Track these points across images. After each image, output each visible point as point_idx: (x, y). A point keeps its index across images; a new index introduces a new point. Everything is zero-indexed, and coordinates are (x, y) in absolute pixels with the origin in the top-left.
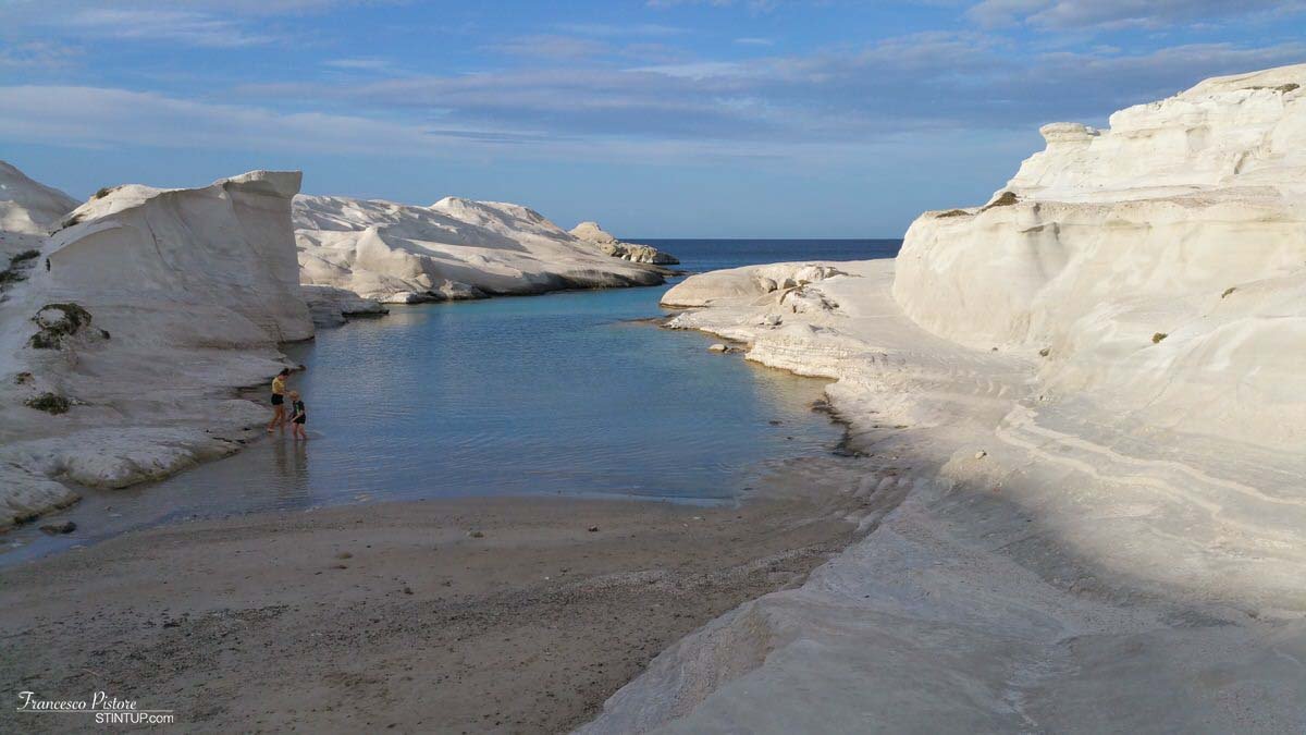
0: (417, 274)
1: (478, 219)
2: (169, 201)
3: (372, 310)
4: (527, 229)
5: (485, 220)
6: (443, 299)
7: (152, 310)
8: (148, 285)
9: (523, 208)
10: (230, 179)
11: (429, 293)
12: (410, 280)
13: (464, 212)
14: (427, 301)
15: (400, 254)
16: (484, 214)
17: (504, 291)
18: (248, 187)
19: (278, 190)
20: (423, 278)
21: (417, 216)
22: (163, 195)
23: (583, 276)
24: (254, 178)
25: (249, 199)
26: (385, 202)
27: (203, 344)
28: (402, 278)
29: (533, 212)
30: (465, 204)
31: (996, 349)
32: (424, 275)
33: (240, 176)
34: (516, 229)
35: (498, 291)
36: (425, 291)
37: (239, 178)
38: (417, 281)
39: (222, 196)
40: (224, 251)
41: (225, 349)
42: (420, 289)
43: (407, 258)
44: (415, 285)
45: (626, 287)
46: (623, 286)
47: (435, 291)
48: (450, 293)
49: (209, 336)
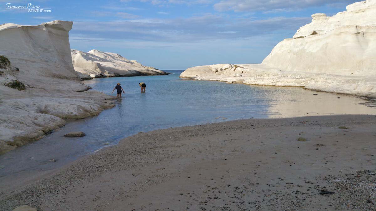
0: (96, 68)
1: (104, 56)
2: (25, 29)
3: (87, 78)
4: (119, 60)
5: (106, 57)
6: (106, 77)
7: (34, 62)
8: (30, 53)
9: (116, 54)
10: (47, 23)
11: (101, 75)
12: (94, 70)
13: (99, 54)
14: (100, 77)
15: (90, 62)
16: (105, 55)
17: (123, 75)
18: (54, 26)
19: (64, 28)
20: (98, 70)
21: (85, 54)
22: (22, 27)
23: (146, 72)
24: (56, 23)
25: (54, 31)
26: (75, 50)
27: (55, 76)
28: (91, 70)
29: (119, 55)
30: (99, 52)
31: (352, 74)
32: (99, 69)
33: (51, 22)
34: (115, 60)
35: (122, 75)
36: (100, 74)
37: (50, 23)
38: (96, 71)
39: (44, 29)
40: (46, 49)
41: (63, 78)
42: (98, 74)
43: (92, 63)
44: (96, 72)
45: (159, 75)
46: (158, 75)
47: (103, 74)
48: (108, 75)
49: (57, 73)
